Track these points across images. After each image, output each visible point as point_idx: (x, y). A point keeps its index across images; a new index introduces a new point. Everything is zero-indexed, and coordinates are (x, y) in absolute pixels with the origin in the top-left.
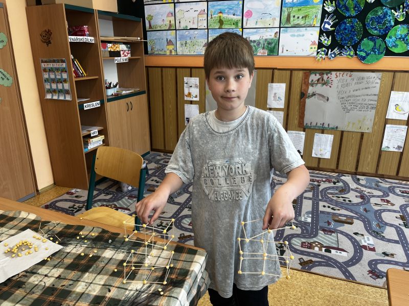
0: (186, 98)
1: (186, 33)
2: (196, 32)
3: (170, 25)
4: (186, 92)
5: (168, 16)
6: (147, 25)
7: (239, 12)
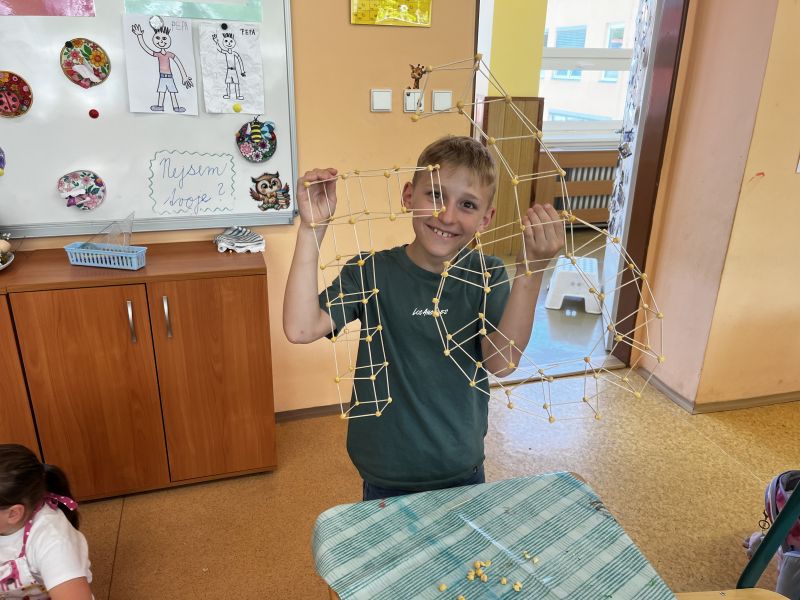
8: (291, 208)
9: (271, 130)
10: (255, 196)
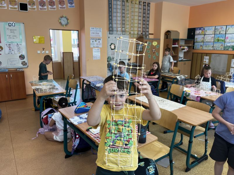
0: (204, 63)
1: (207, 43)
2: (210, 43)
3: (202, 41)
4: (204, 61)
5: (202, 38)
6: (195, 41)
7: (224, 37)
8: (27, 66)
9: (24, 56)
10: (22, 64)
